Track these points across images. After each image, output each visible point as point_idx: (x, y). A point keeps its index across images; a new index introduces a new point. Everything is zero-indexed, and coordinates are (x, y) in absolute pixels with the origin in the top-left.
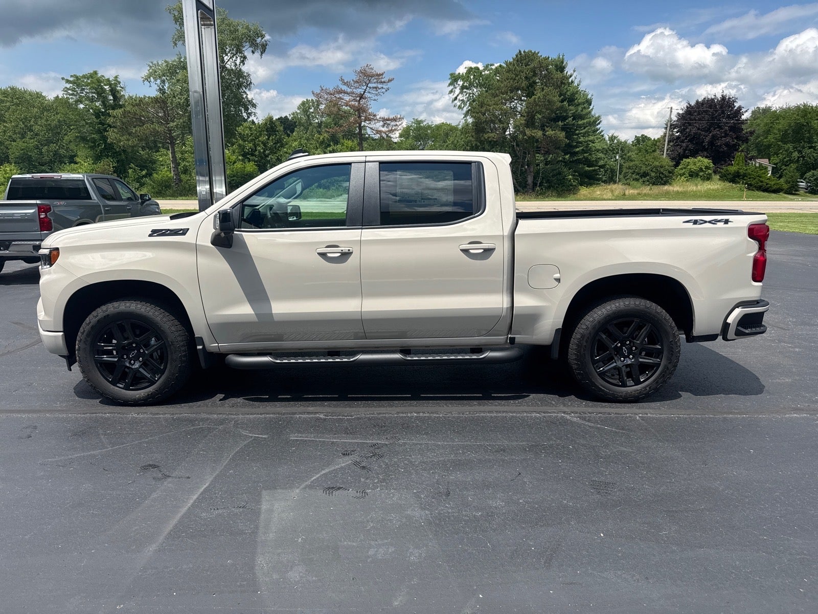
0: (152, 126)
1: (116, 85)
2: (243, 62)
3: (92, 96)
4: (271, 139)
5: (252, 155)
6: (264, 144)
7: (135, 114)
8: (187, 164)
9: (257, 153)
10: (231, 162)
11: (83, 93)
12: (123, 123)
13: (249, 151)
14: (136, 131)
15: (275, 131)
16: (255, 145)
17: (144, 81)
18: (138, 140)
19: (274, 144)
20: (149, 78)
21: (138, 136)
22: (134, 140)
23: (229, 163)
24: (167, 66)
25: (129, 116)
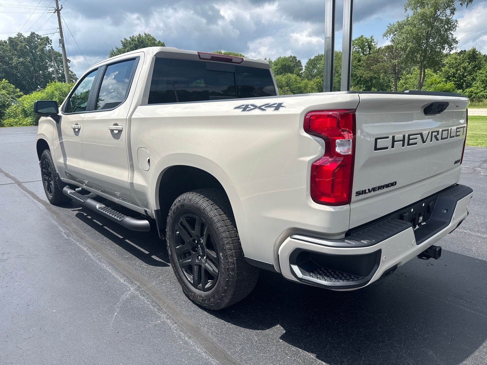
0: (382, 64)
1: (371, 42)
2: (453, 13)
3: (359, 50)
4: (471, 64)
5: (453, 77)
6: (465, 68)
7: (374, 58)
8: (408, 86)
9: (457, 75)
10: (436, 83)
11: (354, 49)
12: (367, 64)
13: (452, 74)
14: (373, 68)
15: (476, 58)
16: (457, 70)
17: (383, 36)
18: (374, 73)
19: (472, 68)
20: (387, 34)
21: (374, 71)
22: (371, 73)
23: (434, 84)
24: (398, 25)
25: (371, 59)
